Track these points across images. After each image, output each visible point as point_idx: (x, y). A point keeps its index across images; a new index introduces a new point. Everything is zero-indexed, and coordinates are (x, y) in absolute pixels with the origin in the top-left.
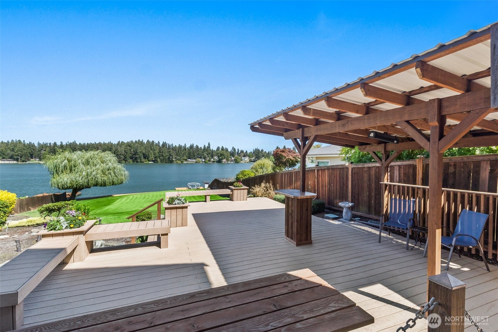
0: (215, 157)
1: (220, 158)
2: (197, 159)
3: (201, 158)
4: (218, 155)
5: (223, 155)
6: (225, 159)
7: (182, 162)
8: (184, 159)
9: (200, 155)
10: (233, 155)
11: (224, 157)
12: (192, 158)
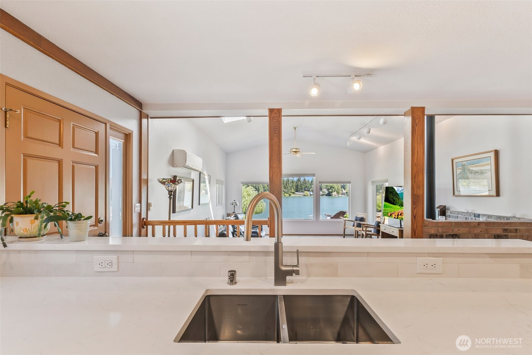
0: (324, 189)
1: (329, 191)
2: (305, 192)
3: (309, 191)
4: (328, 187)
5: (333, 188)
6: (335, 192)
7: (290, 195)
8: (292, 192)
9: (307, 188)
10: (345, 188)
11: (334, 190)
12: (300, 191)
